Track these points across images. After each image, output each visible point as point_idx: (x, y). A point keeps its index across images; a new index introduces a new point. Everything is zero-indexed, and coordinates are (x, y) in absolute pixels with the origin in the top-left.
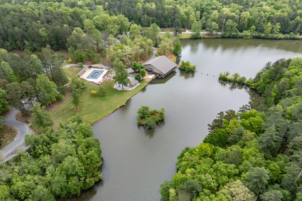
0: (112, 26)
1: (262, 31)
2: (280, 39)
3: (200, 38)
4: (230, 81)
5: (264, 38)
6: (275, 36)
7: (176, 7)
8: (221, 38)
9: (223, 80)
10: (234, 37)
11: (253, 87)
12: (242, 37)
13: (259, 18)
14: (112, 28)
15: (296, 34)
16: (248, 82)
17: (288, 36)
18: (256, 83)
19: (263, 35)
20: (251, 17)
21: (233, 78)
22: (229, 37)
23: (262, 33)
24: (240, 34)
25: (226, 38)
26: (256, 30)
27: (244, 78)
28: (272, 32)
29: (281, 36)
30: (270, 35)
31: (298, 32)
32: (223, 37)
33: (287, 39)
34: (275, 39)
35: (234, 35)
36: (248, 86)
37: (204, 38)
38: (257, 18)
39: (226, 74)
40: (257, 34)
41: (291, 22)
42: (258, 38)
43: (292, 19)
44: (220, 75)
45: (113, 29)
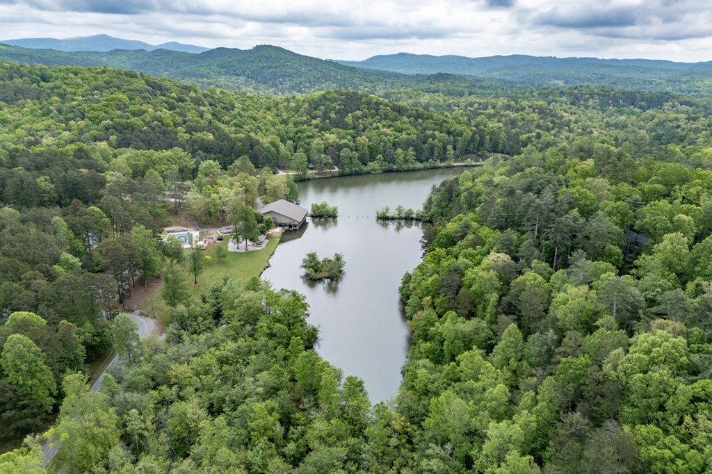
0: (166, 166)
1: (393, 161)
2: (419, 170)
3: (309, 179)
4: (393, 219)
5: (398, 171)
6: (411, 166)
7: (249, 136)
8: (340, 176)
9: (384, 219)
10: (358, 174)
11: (428, 219)
12: (369, 173)
13: (382, 144)
14: (167, 169)
15: (436, 161)
16: (417, 214)
17: (428, 165)
18: (429, 213)
19: (395, 167)
20: (371, 143)
21: (397, 212)
22: (350, 175)
23: (394, 163)
24: (365, 168)
25: (347, 176)
26: (385, 160)
27: (410, 212)
28: (406, 161)
29: (419, 165)
30: (405, 167)
31: (438, 157)
32: (342, 175)
33: (427, 169)
34: (413, 170)
35: (356, 171)
36: (418, 220)
37: (314, 179)
38: (380, 144)
39: (385, 211)
40: (387, 166)
41: (425, 146)
42: (390, 171)
43: (424, 143)
44: (378, 214)
45: (169, 171)
